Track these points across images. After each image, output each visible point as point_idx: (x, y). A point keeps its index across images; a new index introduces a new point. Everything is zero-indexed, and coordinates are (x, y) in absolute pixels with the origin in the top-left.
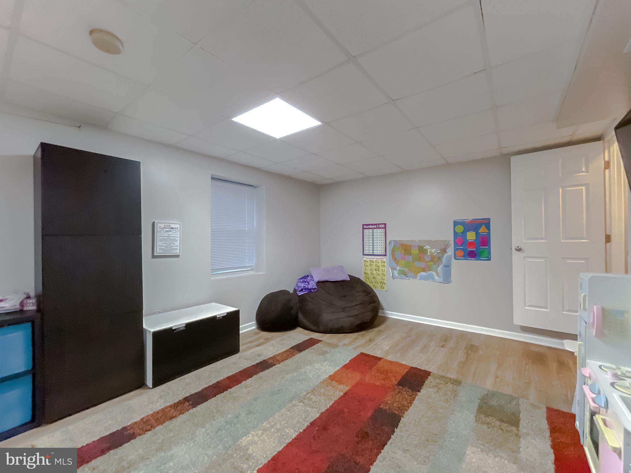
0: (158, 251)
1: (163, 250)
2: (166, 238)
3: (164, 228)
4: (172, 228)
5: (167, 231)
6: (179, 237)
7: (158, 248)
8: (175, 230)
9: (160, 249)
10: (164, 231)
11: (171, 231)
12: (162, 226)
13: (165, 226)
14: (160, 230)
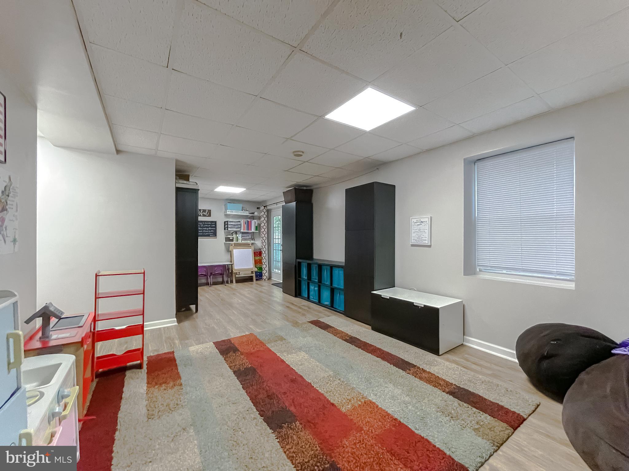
0: (412, 241)
1: (416, 240)
2: (418, 230)
3: (416, 222)
4: (422, 222)
5: (418, 225)
6: (428, 229)
7: (412, 238)
8: (424, 223)
9: (414, 240)
10: (417, 225)
11: (421, 224)
12: (415, 220)
13: (417, 221)
14: (414, 224)
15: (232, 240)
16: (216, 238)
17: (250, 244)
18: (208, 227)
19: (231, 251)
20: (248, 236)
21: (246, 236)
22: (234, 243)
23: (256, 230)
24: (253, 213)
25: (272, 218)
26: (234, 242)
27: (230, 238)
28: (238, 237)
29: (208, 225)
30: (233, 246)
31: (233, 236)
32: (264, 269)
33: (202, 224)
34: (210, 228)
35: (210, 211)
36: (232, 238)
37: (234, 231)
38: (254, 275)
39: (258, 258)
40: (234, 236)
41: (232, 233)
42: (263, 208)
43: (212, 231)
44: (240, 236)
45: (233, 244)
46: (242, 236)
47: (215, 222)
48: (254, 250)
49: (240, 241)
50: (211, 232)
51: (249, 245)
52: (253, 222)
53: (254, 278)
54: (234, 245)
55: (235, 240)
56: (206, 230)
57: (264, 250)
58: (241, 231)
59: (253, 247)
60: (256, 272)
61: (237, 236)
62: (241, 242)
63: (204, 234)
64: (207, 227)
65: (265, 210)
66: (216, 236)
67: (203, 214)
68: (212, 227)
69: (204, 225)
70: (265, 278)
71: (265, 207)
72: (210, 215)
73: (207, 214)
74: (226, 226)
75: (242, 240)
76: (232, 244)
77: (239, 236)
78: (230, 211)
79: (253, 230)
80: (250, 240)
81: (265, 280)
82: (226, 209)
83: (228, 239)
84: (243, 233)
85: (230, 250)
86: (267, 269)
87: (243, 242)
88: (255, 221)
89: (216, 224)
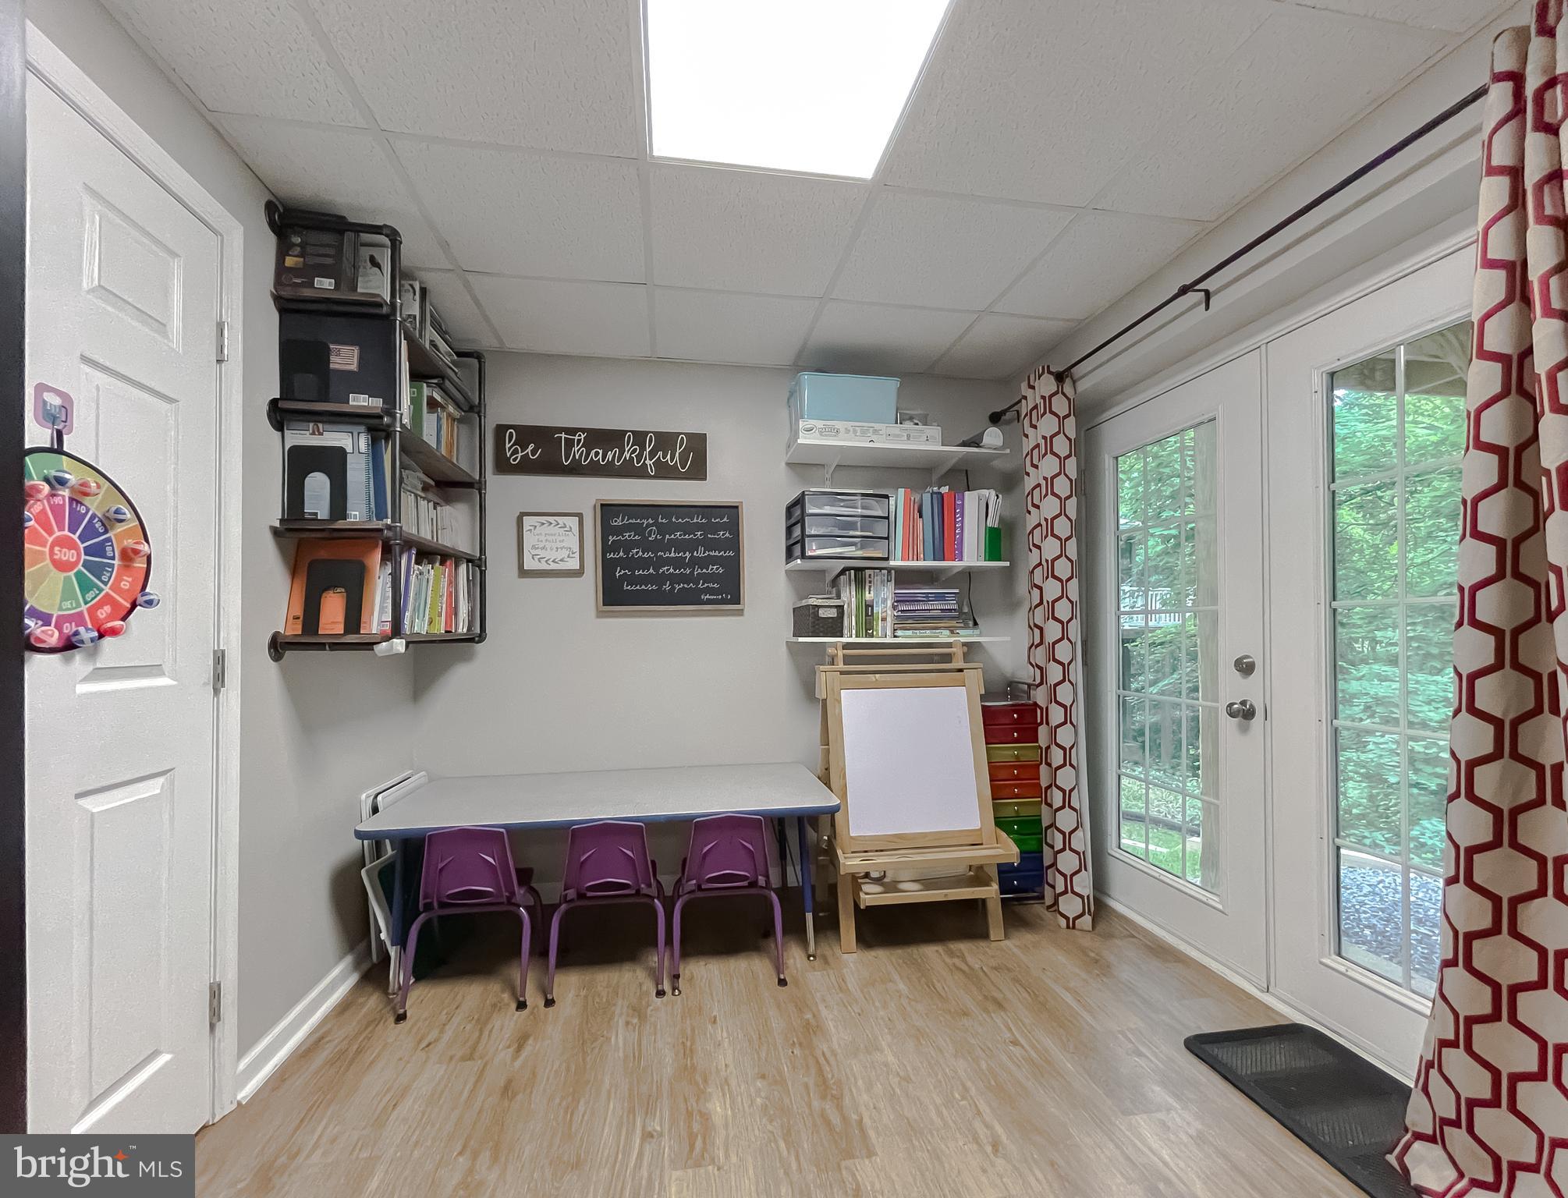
15: (834, 627)
16: (740, 613)
17: (958, 651)
18: (692, 546)
19: (824, 701)
20: (940, 597)
21: (927, 598)
22: (847, 646)
23: (993, 552)
24: (976, 442)
25: (1108, 462)
26: (845, 640)
27: (822, 613)
28: (869, 606)
29: (688, 529)
30: (841, 666)
31: (839, 597)
32: (1067, 845)
33: (656, 524)
34: (700, 553)
35: (697, 444)
36: (833, 613)
37: (841, 565)
38: (991, 892)
39: (1008, 752)
40: (849, 597)
41: (835, 582)
42: (1047, 385)
43: (714, 569)
44: (883, 596)
45: (841, 653)
46: (899, 600)
47: (733, 510)
48: (983, 698)
49: (884, 629)
50: (708, 578)
51: (947, 658)
52: (971, 501)
53: (995, 911)
54: (848, 660)
55: (850, 622)
56: (678, 563)
57: (1064, 694)
58: (892, 563)
59: (975, 678)
60: (1005, 872)
61: (868, 596)
62: (889, 640)
63: (667, 587)
64: (680, 546)
65: (1060, 405)
66: (736, 600)
67: (658, 463)
68: (710, 545)
69: (662, 530)
70: (1070, 906)
71: (1060, 377)
72: (698, 471)
73: (683, 461)
74: (797, 532)
75: (903, 621)
76: (830, 651)
77: (877, 595)
78: (820, 424)
79: (972, 555)
80: (953, 623)
81: (1071, 925)
82: (795, 415)
83: (808, 621)
84: (903, 577)
85: (821, 694)
86: (1082, 841)
87: (905, 637)
88: (985, 492)
89: (734, 526)
